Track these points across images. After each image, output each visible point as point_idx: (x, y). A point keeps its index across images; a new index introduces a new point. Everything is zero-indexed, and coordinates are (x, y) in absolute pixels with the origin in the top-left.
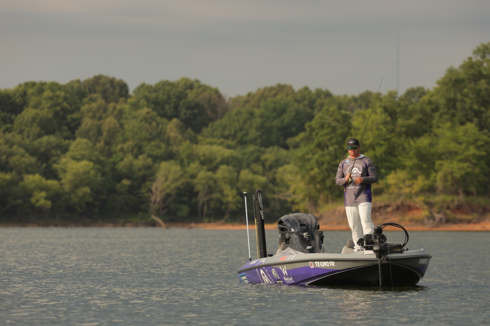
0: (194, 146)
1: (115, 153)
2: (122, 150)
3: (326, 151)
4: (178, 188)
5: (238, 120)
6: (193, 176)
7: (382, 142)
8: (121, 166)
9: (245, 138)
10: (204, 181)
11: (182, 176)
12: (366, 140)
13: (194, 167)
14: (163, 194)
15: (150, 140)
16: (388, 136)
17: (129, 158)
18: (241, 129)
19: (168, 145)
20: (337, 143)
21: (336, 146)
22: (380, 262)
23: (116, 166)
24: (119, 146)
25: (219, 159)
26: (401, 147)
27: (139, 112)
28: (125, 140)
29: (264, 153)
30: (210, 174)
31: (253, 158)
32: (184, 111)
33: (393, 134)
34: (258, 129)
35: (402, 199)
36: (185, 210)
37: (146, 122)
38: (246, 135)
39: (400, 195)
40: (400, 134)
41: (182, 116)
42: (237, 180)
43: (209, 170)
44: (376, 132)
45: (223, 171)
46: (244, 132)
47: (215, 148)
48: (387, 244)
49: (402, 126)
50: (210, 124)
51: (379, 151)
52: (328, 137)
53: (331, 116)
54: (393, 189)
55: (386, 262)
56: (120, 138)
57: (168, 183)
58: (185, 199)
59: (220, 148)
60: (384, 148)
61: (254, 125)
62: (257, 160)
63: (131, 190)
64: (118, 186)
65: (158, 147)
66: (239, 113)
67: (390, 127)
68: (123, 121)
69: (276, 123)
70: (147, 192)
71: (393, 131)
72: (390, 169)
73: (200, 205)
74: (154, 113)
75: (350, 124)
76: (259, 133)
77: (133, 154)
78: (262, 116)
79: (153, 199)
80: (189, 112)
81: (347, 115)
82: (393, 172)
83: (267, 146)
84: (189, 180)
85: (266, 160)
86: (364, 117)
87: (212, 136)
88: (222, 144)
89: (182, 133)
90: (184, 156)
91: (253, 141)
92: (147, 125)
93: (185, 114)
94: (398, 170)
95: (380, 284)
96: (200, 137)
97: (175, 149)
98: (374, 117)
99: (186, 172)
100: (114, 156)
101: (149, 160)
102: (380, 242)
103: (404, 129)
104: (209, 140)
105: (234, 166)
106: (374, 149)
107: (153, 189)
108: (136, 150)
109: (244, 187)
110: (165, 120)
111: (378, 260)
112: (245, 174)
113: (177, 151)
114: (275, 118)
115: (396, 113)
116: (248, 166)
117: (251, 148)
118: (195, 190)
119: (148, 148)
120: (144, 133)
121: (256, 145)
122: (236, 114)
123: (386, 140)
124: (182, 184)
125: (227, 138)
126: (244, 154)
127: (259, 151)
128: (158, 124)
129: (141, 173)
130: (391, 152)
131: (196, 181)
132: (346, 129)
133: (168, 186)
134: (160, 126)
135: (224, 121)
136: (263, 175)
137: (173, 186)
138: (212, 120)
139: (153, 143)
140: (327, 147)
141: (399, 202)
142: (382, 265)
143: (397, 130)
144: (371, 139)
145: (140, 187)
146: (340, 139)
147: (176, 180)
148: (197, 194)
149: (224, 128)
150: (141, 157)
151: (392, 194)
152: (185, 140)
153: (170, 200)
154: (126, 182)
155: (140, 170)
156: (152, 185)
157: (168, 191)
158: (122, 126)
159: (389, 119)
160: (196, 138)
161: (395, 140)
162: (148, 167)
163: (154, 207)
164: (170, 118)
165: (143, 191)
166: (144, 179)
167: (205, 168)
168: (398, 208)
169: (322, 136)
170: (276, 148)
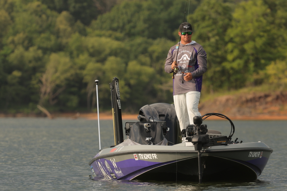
0: (83, 38)
1: (6, 45)
2: (13, 42)
3: (207, 43)
4: (67, 79)
5: (126, 13)
6: (82, 68)
7: (262, 34)
8: (13, 58)
9: (133, 31)
10: (93, 72)
11: (71, 67)
12: (246, 31)
13: (83, 58)
14: (53, 85)
15: (40, 33)
16: (268, 28)
17: (19, 50)
18: (129, 22)
19: (58, 37)
20: (218, 34)
21: (217, 38)
22: (200, 155)
23: (7, 58)
24: (10, 39)
25: (108, 51)
26: (281, 39)
27: (29, 5)
28: (15, 33)
29: (151, 44)
30: (99, 65)
31: (140, 49)
32: (73, 5)
33: (272, 26)
34: (145, 21)
35: (281, 89)
36: (74, 100)
37: (37, 15)
38: (134, 27)
39: (279, 85)
40: (280, 26)
41: (71, 9)
42: (125, 71)
43: (98, 61)
44: (256, 24)
45: (112, 63)
46: (132, 24)
47: (104, 40)
48: (208, 135)
49: (282, 18)
50: (99, 17)
51: (259, 42)
52: (209, 29)
53: (212, 8)
54: (272, 79)
55: (207, 155)
56: (10, 30)
57: (58, 74)
58: (74, 89)
59: (108, 40)
60: (264, 39)
61: (142, 18)
62: (145, 52)
63: (22, 81)
64: (9, 77)
65: (48, 39)
66: (127, 6)
67: (270, 19)
68: (14, 14)
69: (164, 15)
70: (38, 83)
71: (273, 23)
72: (270, 60)
73: (89, 95)
74: (44, 6)
75: (231, 16)
76: (146, 25)
77: (23, 46)
78: (149, 9)
79: (43, 90)
80: (78, 5)
81: (228, 7)
82: (273, 63)
83: (154, 38)
84: (78, 71)
85: (154, 52)
86: (244, 9)
87: (101, 28)
88: (110, 36)
89: (72, 25)
90: (73, 47)
91: (141, 33)
92: (37, 18)
93: (74, 7)
94: (278, 61)
95: (200, 179)
96: (89, 30)
97: (64, 41)
98: (254, 9)
99: (75, 64)
100: (5, 48)
101: (40, 53)
102: (200, 133)
103: (283, 21)
104: (97, 32)
105: (122, 57)
106: (254, 40)
107: (43, 80)
108: (26, 43)
109: (131, 78)
110: (55, 13)
111: (197, 153)
112: (133, 66)
113: (67, 43)
114: (162, 10)
115: (275, 5)
116: (136, 57)
117: (139, 40)
118: (84, 81)
119: (38, 40)
120: (34, 25)
121: (143, 36)
122: (125, 7)
123: (265, 31)
124: (72, 75)
125: (115, 30)
126: (132, 46)
127: (146, 43)
128: (48, 17)
129: (31, 65)
130: (271, 43)
131: (85, 72)
132: (226, 21)
133: (58, 78)
134: (50, 19)
135: (112, 13)
136: (151, 66)
137: (63, 77)
138: (100, 12)
139: (43, 35)
140: (209, 38)
141: (278, 92)
142: (202, 158)
143: (277, 21)
144: (252, 31)
145: (30, 79)
146: (221, 30)
147: (65, 71)
148: (86, 85)
149: (113, 21)
150: (31, 49)
151: (271, 84)
152: (75, 32)
153: (60, 91)
154: (17, 74)
155: (30, 62)
156: (42, 76)
157: (58, 82)
158: (12, 19)
159: (269, 11)
160: (85, 30)
161: (274, 31)
162: (38, 59)
163: (44, 98)
164: (60, 11)
165: (34, 82)
166: (35, 70)
167: (94, 59)
168: (277, 98)
169: (203, 28)
170: (163, 40)
